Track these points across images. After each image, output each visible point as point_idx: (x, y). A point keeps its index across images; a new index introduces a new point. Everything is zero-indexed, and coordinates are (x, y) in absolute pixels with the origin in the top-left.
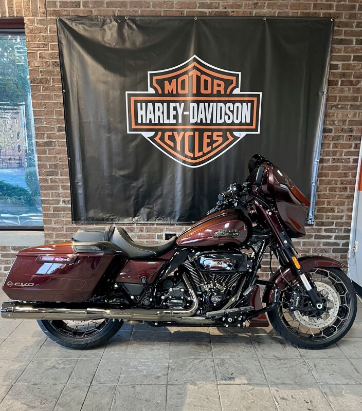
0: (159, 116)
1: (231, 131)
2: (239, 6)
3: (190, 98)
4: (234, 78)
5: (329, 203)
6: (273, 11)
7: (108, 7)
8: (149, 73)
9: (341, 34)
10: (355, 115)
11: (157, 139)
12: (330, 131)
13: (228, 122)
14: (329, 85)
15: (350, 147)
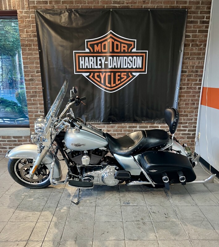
0: (92, 64)
1: (131, 72)
2: (135, 3)
3: (108, 54)
4: (132, 43)
5: (185, 112)
6: (154, 5)
7: (63, 4)
8: (86, 40)
9: (191, 18)
10: (199, 63)
11: (91, 77)
12: (186, 72)
13: (129, 67)
14: (185, 46)
15: (197, 81)
